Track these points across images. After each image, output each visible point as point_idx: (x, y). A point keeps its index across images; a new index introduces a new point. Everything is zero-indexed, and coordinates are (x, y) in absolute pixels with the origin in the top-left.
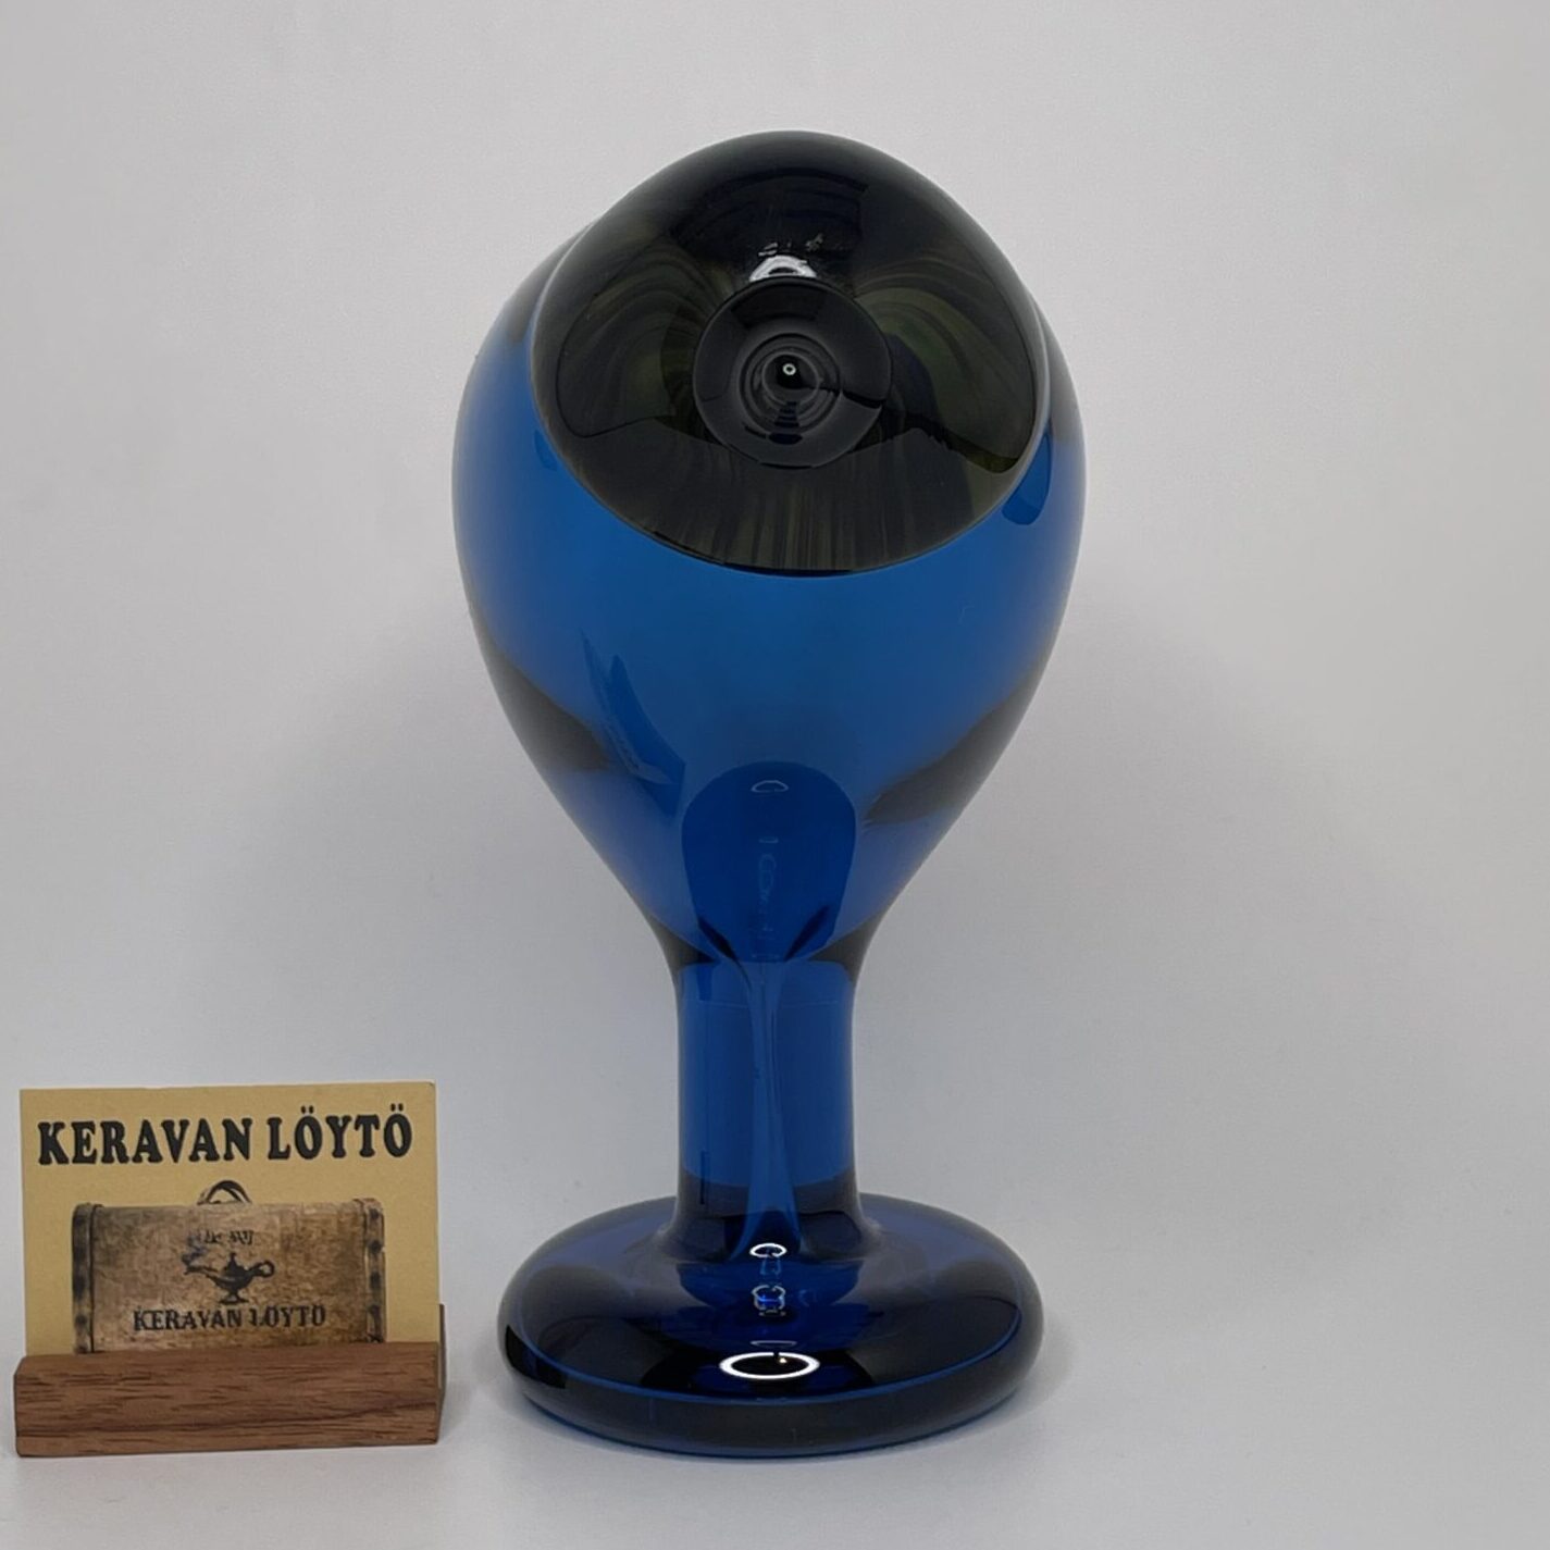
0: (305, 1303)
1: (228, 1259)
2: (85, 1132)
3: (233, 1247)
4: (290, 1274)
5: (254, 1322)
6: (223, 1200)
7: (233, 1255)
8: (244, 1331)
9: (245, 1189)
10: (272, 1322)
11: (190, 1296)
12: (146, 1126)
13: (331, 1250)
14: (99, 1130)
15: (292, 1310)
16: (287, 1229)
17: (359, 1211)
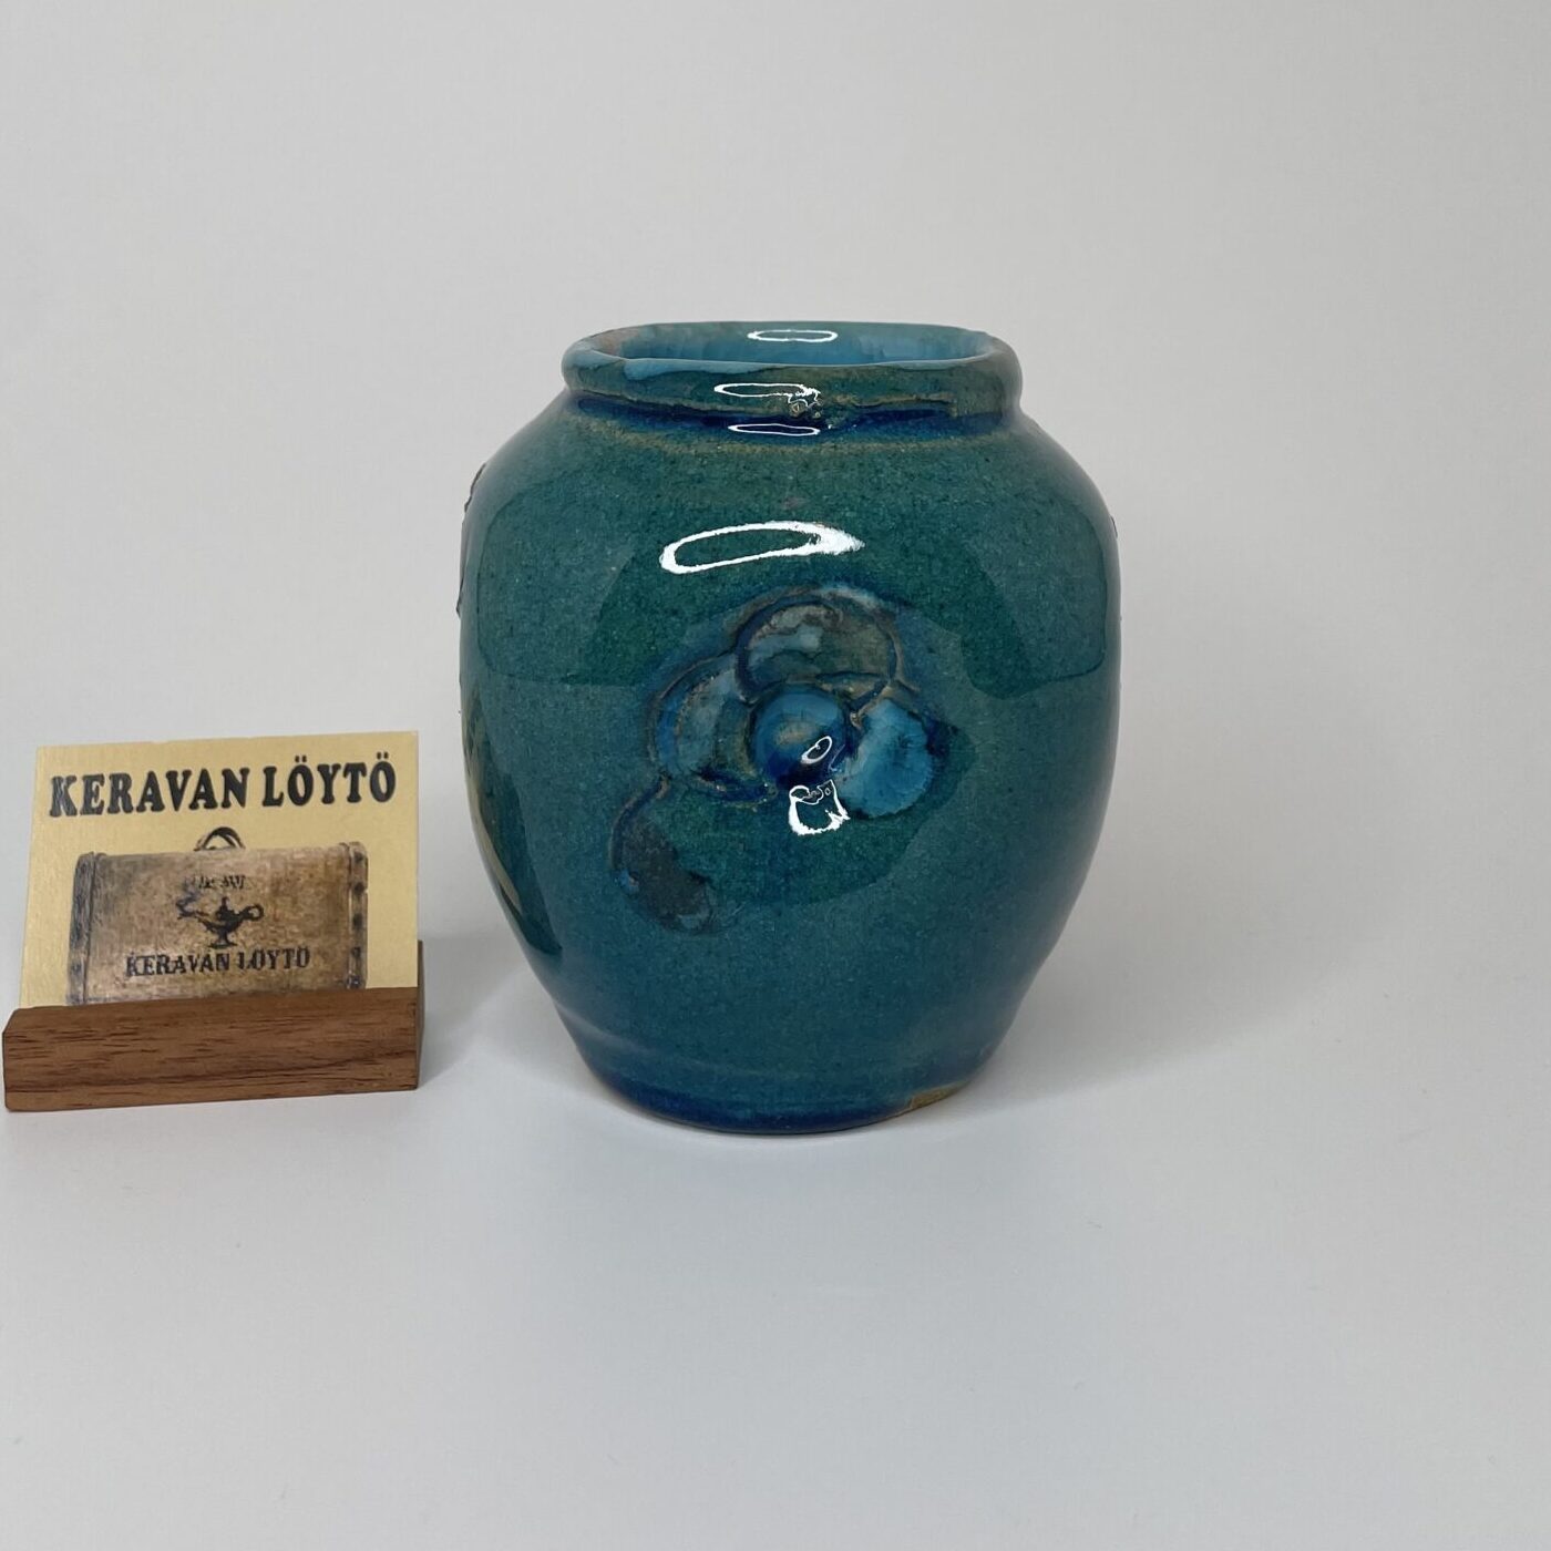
0: (290, 946)
1: (220, 904)
2: (95, 784)
3: (225, 891)
4: (277, 916)
5: (241, 966)
6: (218, 846)
7: (224, 900)
8: (232, 975)
9: (240, 835)
10: (259, 965)
11: (182, 941)
12: (151, 778)
13: (317, 894)
14: (108, 783)
15: (278, 952)
16: (278, 873)
17: (344, 854)
